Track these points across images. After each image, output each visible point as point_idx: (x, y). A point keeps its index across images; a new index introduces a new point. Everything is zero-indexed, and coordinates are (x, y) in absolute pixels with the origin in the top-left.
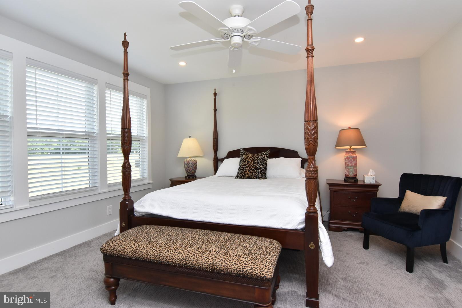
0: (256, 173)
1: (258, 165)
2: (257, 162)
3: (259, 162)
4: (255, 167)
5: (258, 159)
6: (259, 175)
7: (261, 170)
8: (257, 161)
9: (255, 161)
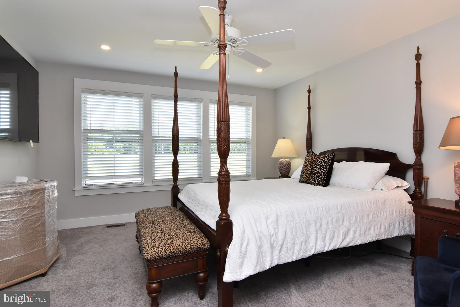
0: (312, 178)
1: (315, 169)
2: (314, 166)
3: (316, 166)
4: (311, 171)
5: (316, 162)
6: (314, 180)
7: (319, 175)
8: (315, 164)
9: (313, 164)
